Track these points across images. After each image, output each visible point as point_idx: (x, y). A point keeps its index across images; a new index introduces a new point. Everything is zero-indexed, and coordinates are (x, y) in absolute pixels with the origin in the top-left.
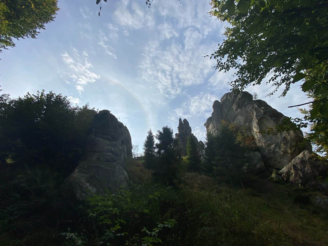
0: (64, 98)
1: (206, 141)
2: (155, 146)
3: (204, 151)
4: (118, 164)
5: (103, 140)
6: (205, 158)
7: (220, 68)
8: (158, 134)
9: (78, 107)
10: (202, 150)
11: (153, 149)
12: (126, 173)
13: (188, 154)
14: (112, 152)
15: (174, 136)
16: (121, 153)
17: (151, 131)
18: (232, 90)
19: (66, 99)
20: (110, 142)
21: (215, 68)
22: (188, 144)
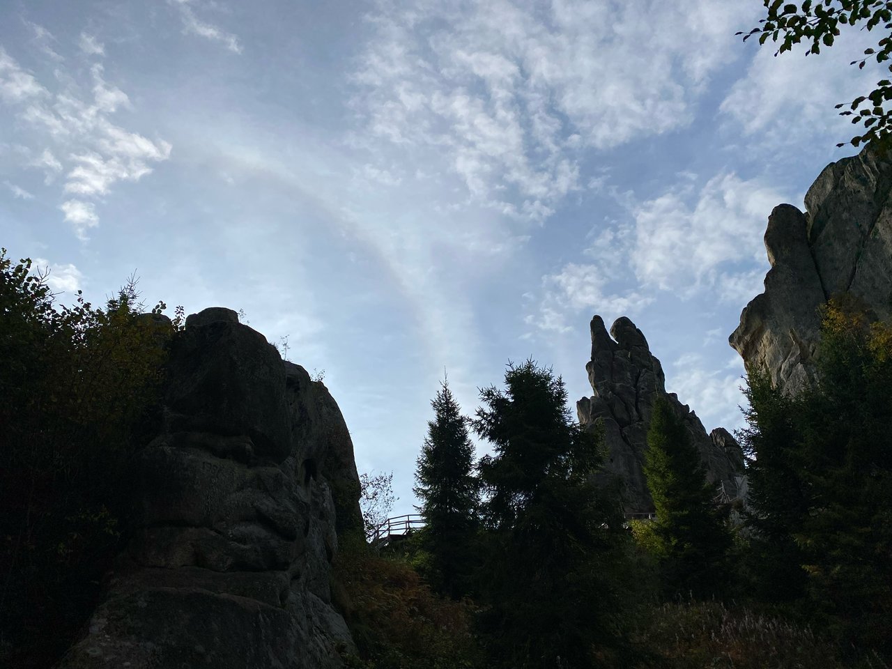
0: (19, 269)
1: (747, 426)
2: (474, 474)
3: (742, 482)
4: (296, 577)
5: (216, 461)
6: (752, 521)
7: (782, 34)
8: (488, 409)
9: (87, 306)
10: (731, 478)
11: (466, 490)
12: (338, 625)
13: (658, 504)
14: (262, 519)
15: (573, 417)
16: (308, 522)
17: (446, 396)
18: (862, 145)
19: (26, 272)
20: (249, 467)
21: (758, 35)
22: (653, 453)
